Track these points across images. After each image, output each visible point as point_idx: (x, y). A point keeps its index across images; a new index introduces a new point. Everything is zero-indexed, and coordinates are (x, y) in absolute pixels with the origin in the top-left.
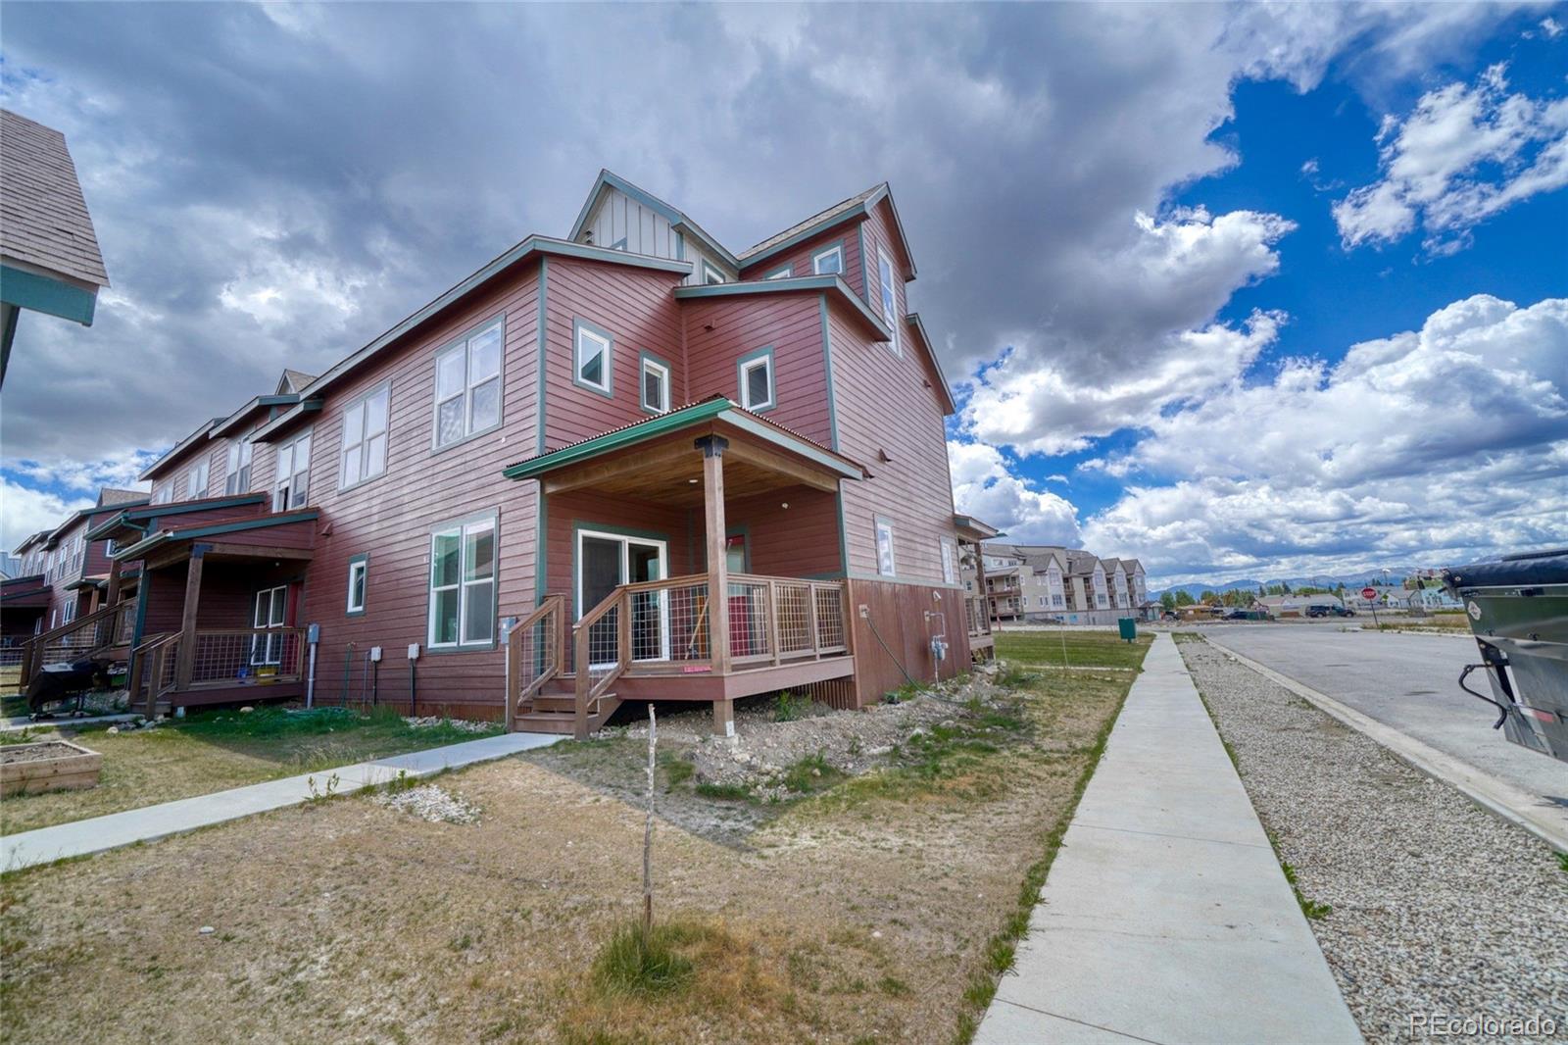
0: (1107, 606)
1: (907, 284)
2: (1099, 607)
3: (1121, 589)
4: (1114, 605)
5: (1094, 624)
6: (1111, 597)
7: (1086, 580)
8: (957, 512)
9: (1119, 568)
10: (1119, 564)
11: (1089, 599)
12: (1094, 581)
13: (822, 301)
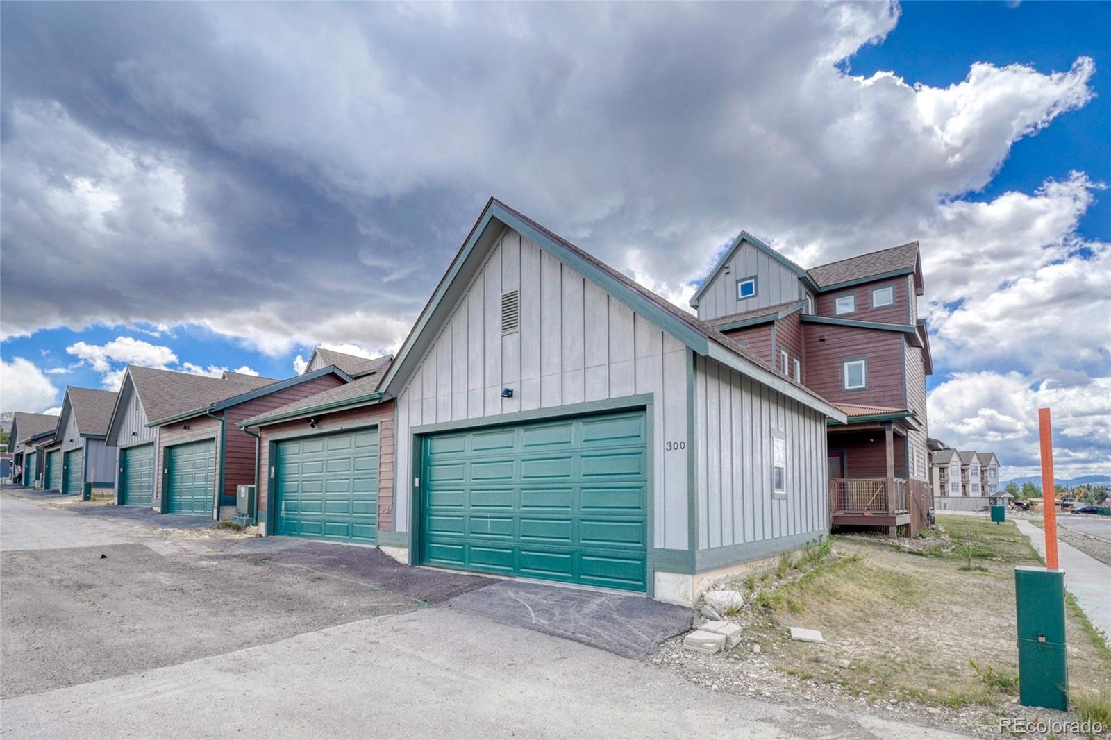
0: (959, 494)
1: (918, 297)
2: (952, 494)
3: (975, 480)
4: (965, 494)
5: (945, 508)
6: (964, 486)
7: (942, 470)
8: (929, 437)
9: (975, 459)
10: (975, 457)
11: (942, 487)
12: (948, 471)
13: (903, 337)
